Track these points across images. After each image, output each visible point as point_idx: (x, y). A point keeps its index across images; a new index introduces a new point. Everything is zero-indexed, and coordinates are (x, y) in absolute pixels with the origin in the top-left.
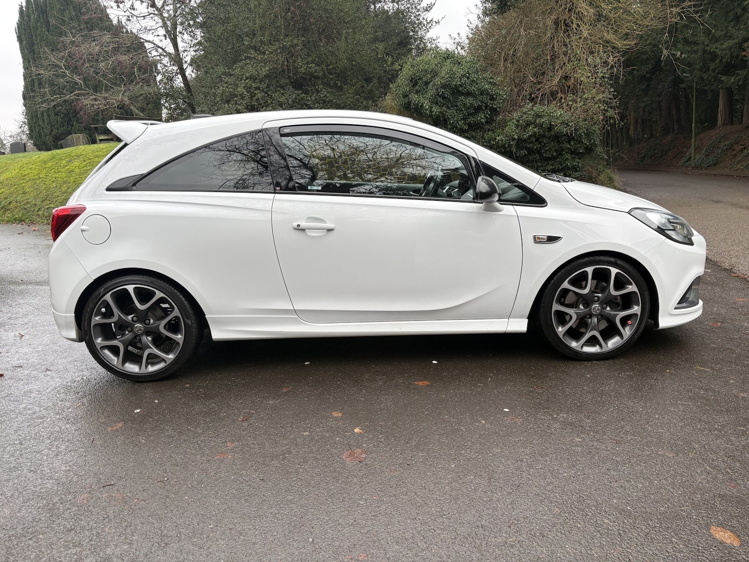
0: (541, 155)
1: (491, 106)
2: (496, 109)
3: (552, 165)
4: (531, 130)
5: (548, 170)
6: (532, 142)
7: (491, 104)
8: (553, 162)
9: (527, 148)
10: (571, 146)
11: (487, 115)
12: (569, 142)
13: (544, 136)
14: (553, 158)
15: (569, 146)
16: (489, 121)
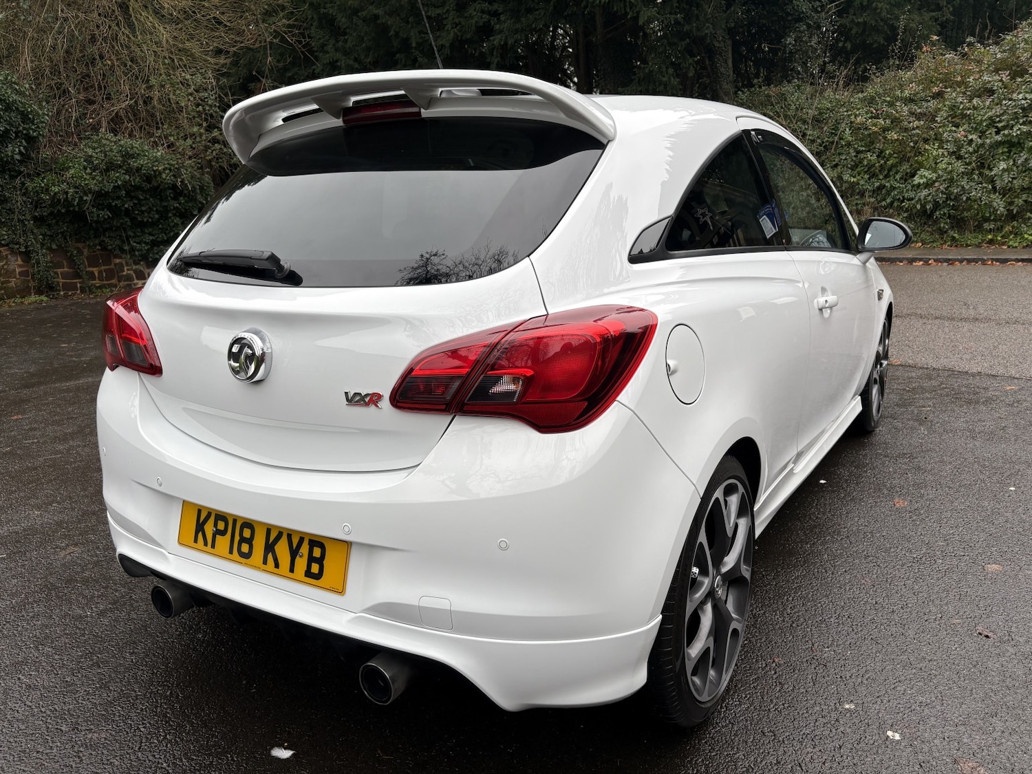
0: (133, 219)
1: (25, 132)
2: (37, 137)
3: (150, 234)
4: (119, 177)
5: (145, 243)
6: (118, 198)
7: (24, 129)
8: (150, 230)
9: (109, 207)
10: (180, 204)
11: (22, 148)
12: (175, 198)
13: (137, 188)
14: (154, 224)
15: (178, 205)
16: (25, 158)
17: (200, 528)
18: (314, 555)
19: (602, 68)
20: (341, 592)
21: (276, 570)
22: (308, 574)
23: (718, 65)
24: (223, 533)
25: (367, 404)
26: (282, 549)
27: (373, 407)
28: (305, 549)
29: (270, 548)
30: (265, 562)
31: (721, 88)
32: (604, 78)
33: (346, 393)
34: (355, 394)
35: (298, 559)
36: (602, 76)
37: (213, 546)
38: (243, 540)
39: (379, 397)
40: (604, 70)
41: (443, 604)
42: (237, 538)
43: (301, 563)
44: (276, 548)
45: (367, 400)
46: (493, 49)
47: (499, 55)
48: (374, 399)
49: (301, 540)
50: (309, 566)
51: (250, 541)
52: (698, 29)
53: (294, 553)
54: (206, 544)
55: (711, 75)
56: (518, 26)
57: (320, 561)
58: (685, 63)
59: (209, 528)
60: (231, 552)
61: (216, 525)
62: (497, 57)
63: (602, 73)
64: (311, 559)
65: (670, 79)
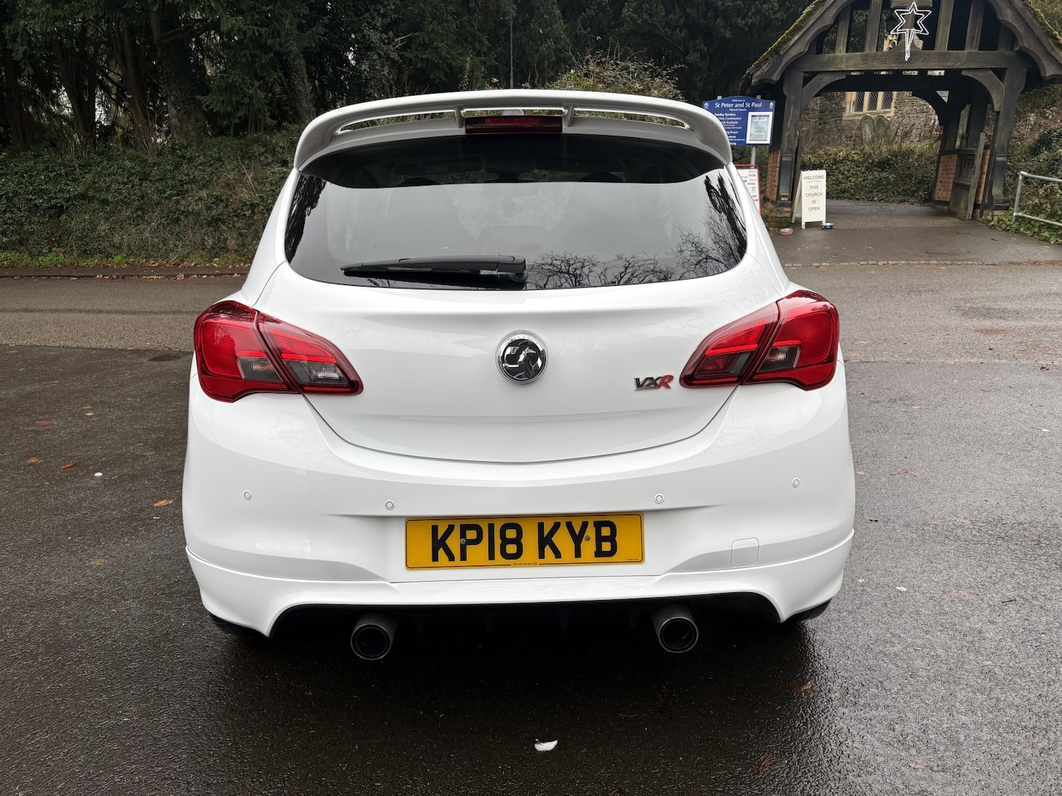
17: (439, 544)
18: (602, 535)
19: (164, 72)
20: (641, 560)
21: (558, 560)
22: (599, 553)
23: (296, 83)
24: (477, 541)
25: (657, 386)
26: (563, 540)
27: (663, 389)
28: (591, 532)
29: (545, 541)
30: (542, 555)
31: (301, 106)
32: (167, 82)
33: (637, 380)
34: (647, 379)
35: (584, 544)
36: (165, 81)
37: (463, 558)
38: (505, 542)
39: (671, 378)
40: (166, 74)
41: (752, 543)
42: (498, 542)
43: (588, 547)
44: (554, 539)
45: (658, 382)
46: (16, 35)
47: (25, 42)
48: (665, 381)
49: (585, 525)
50: (599, 546)
51: (517, 541)
52: (280, 45)
53: (577, 539)
54: (451, 558)
55: (288, 91)
56: (58, 12)
57: (612, 539)
58: (270, 78)
59: (454, 542)
60: (492, 557)
61: (463, 535)
62: (23, 45)
63: (165, 76)
64: (600, 539)
65: (256, 91)
